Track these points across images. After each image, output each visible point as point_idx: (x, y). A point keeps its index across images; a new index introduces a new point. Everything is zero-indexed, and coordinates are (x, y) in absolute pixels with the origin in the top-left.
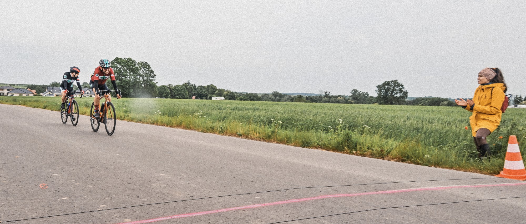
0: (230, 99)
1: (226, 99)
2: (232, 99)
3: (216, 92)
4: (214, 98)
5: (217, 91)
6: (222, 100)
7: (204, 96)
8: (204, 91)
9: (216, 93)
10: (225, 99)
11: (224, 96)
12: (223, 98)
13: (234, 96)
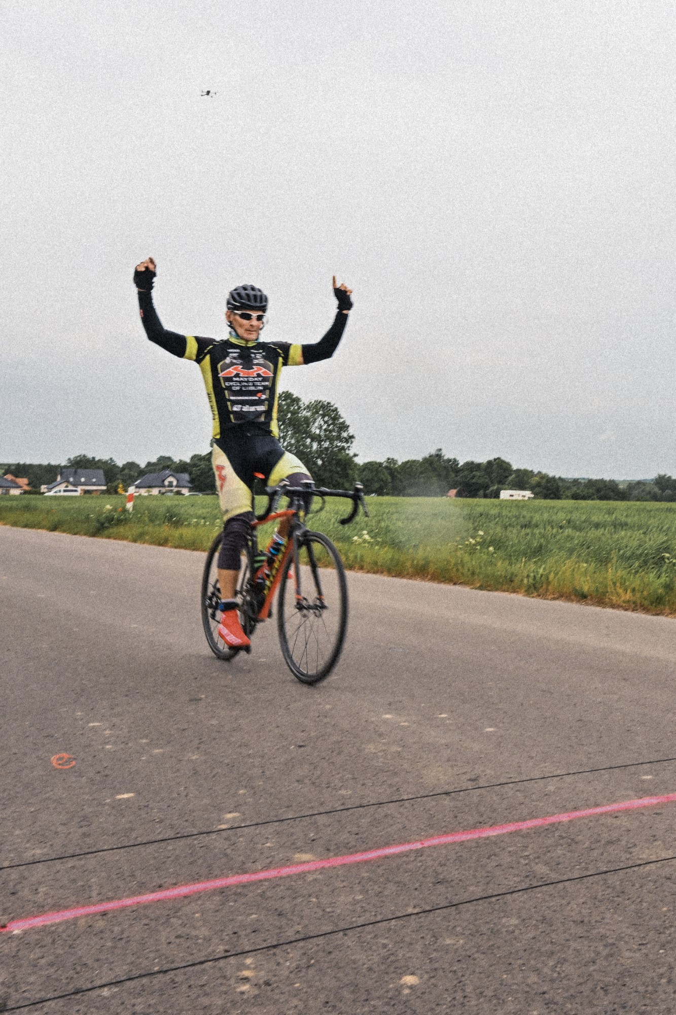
0: (546, 497)
1: (537, 495)
2: (552, 496)
3: (510, 478)
4: (505, 494)
5: (513, 476)
6: (526, 498)
7: (478, 490)
8: (479, 478)
9: (512, 481)
10: (532, 496)
11: (532, 489)
12: (528, 494)
13: (558, 488)
